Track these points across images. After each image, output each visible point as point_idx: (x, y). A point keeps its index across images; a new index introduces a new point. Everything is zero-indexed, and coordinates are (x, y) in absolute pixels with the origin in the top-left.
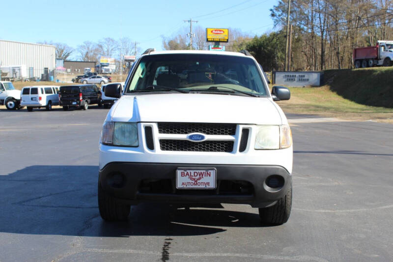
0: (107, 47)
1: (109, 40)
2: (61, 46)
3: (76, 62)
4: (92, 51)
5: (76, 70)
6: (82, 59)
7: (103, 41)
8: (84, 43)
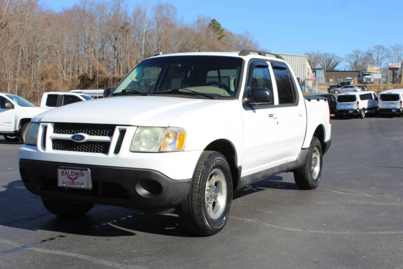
0: (377, 55)
1: (380, 48)
2: (329, 56)
3: (344, 71)
4: (361, 60)
5: (339, 80)
6: (350, 68)
7: (373, 49)
8: (353, 51)
